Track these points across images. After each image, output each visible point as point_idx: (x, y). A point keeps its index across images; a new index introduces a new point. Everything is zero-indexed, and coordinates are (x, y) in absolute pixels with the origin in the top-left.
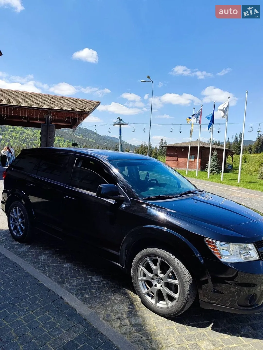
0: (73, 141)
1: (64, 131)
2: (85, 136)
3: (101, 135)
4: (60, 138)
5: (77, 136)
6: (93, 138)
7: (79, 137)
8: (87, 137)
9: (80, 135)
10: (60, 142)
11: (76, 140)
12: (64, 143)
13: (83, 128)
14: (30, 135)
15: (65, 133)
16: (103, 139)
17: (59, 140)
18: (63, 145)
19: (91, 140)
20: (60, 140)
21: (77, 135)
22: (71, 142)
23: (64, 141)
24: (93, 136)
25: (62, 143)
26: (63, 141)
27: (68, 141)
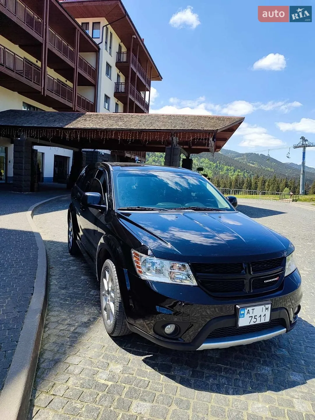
0: (245, 171)
1: (235, 159)
2: (261, 165)
3: (283, 163)
4: (229, 167)
5: (251, 165)
6: (271, 166)
7: (253, 166)
8: (263, 166)
9: (255, 162)
10: (229, 172)
11: (249, 170)
12: (234, 173)
13: (259, 154)
14: (196, 165)
15: (236, 160)
16: (284, 168)
17: (227, 170)
18: (232, 175)
19: (269, 169)
20: (229, 169)
21: (251, 163)
22: (243, 172)
23: (234, 171)
24: (272, 164)
25: (231, 173)
26: (232, 171)
27: (239, 170)
